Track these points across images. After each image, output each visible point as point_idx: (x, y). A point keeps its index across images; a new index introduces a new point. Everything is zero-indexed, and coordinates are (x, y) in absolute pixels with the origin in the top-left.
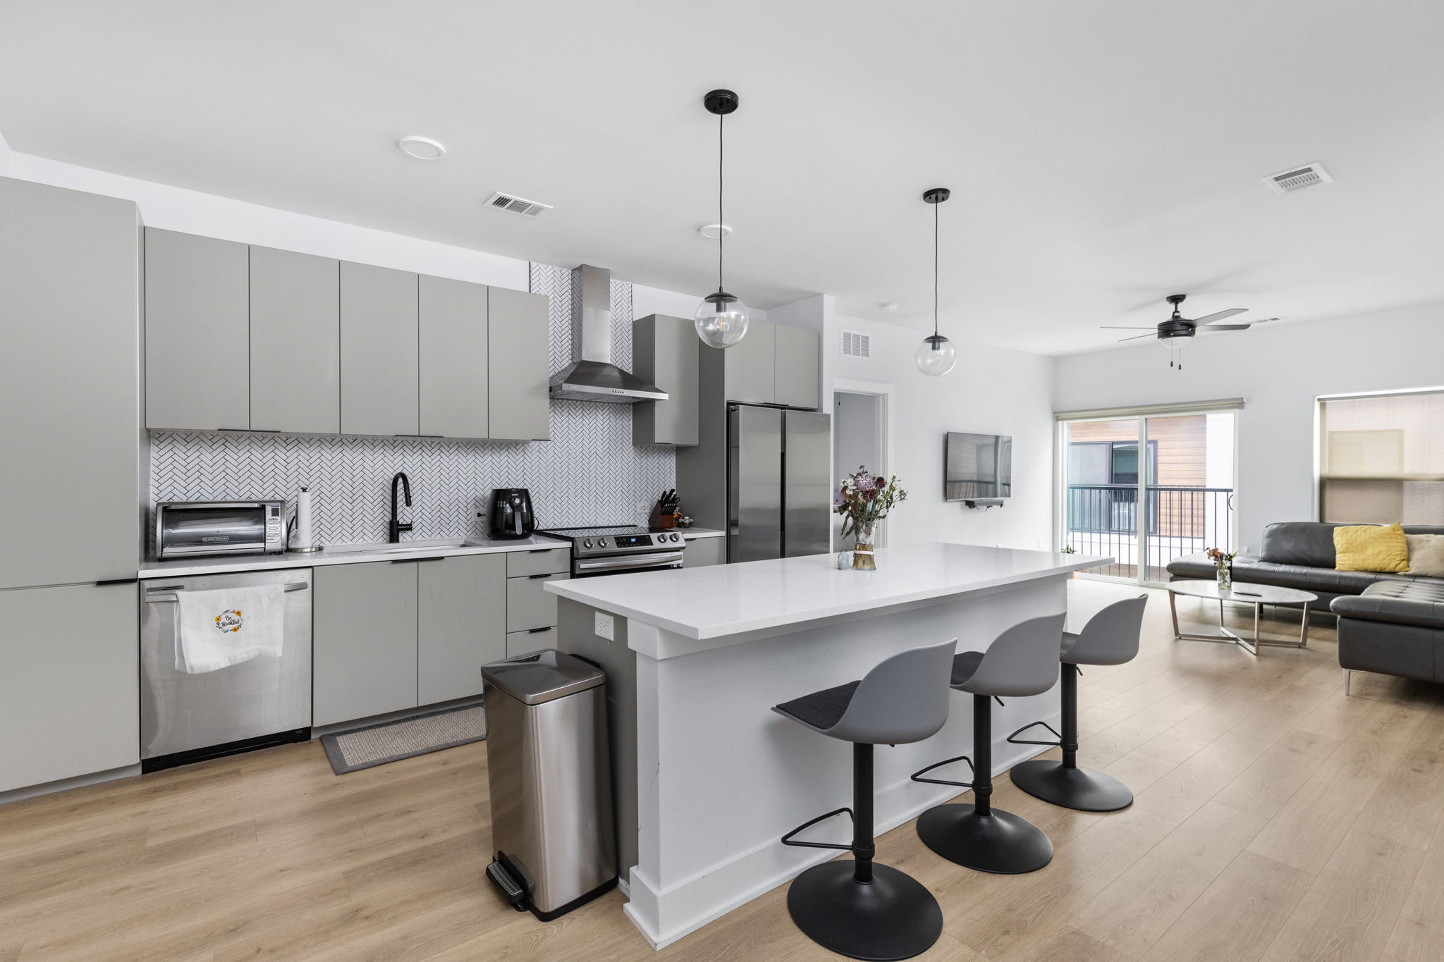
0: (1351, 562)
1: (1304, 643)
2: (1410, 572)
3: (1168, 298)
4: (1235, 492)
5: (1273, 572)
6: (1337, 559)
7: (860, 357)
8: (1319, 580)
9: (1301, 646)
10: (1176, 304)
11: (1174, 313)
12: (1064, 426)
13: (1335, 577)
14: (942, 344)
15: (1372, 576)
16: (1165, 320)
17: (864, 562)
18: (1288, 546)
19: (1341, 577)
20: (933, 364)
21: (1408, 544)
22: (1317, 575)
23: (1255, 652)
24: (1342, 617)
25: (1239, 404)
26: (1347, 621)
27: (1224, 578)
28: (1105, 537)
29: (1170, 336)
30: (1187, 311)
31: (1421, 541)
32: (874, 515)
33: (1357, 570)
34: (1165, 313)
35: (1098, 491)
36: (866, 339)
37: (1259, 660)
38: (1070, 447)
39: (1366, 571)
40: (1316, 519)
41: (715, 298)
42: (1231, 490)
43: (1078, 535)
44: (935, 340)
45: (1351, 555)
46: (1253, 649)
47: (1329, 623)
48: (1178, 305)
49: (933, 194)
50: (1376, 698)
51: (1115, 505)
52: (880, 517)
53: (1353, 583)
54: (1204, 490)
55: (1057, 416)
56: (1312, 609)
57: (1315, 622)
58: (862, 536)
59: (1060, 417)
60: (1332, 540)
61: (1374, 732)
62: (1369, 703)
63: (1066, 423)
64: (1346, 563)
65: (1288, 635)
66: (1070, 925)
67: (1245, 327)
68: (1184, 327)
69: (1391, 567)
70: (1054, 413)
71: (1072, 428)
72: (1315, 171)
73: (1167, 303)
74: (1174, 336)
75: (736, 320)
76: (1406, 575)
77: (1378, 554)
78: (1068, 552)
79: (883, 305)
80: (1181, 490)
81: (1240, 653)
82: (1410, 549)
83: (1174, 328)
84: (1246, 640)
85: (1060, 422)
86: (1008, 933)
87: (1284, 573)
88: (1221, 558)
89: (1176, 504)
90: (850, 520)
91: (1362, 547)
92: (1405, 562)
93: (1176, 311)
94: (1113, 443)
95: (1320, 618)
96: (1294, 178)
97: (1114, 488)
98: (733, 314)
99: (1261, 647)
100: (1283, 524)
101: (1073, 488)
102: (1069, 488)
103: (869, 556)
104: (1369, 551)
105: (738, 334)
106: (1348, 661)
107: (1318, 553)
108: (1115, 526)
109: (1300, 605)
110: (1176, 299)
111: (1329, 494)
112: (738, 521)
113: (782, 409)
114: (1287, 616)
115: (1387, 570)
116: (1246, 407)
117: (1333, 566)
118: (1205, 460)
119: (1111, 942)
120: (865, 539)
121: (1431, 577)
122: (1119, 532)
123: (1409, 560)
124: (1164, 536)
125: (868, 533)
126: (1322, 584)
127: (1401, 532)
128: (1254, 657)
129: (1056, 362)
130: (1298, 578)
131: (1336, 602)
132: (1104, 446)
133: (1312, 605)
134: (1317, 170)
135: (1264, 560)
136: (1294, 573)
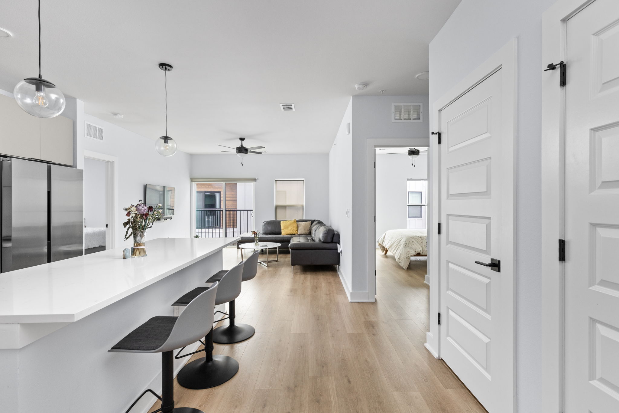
0: (285, 232)
1: (277, 260)
2: (298, 234)
3: (239, 138)
4: (254, 211)
5: (267, 237)
6: (282, 232)
7: (98, 140)
8: (279, 239)
9: (277, 261)
10: (242, 141)
11: (241, 144)
12: (194, 184)
13: (282, 237)
14: (169, 141)
15: (290, 236)
16: (238, 147)
17: (140, 253)
18: (269, 228)
19: (284, 237)
20: (165, 150)
21: (297, 225)
22: (278, 237)
23: (266, 266)
24: (292, 250)
25: (255, 180)
26: (293, 251)
27: (257, 241)
28: (203, 230)
29: (240, 153)
30: (246, 144)
31: (300, 224)
32: (144, 228)
33: (287, 235)
34: (238, 144)
35: (201, 211)
36: (101, 130)
37: (268, 268)
38: (197, 193)
39: (289, 234)
40: (275, 220)
41: (35, 81)
42: (252, 210)
43: (200, 230)
44: (166, 139)
45: (285, 230)
46: (266, 265)
47: (287, 252)
48: (243, 142)
49: (164, 65)
50: (299, 273)
51: (206, 217)
52: (149, 227)
53: (287, 239)
54: (237, 210)
55: (192, 180)
56: (279, 248)
57: (281, 252)
58: (138, 238)
59: (193, 180)
60: (280, 225)
61: (303, 284)
62: (298, 276)
63: (195, 182)
64: (284, 232)
65: (273, 258)
66: (256, 389)
67: (260, 153)
68: (245, 150)
69: (294, 233)
70: (191, 178)
71: (197, 185)
72: (292, 106)
73: (239, 140)
74: (242, 153)
75: (56, 101)
76: (297, 235)
77: (291, 229)
78: (197, 237)
79: (115, 114)
80: (230, 210)
81: (262, 267)
82: (298, 227)
83: (242, 150)
84: (263, 262)
85: (193, 182)
86: (236, 407)
87: (270, 237)
88: (256, 234)
89: (231, 215)
90: (131, 230)
91: (287, 227)
92: (297, 231)
93: (242, 144)
94: (205, 192)
95: (284, 251)
96: (287, 107)
97: (205, 210)
98: (53, 96)
99: (268, 263)
100: (267, 221)
101: (198, 210)
102: (196, 210)
103: (143, 249)
104: (289, 228)
105: (57, 111)
106: (294, 263)
107: (277, 231)
108: (207, 225)
109: (276, 248)
110: (242, 139)
111: (278, 211)
112: (11, 236)
113: (48, 163)
114: (272, 252)
115: (293, 234)
116: (257, 181)
117: (280, 234)
118: (237, 199)
119: (271, 387)
120: (140, 240)
121: (302, 235)
122: (209, 228)
123: (298, 230)
124: (232, 228)
125: (142, 236)
126: (279, 240)
127: (296, 222)
128: (266, 267)
129: (192, 156)
130: (273, 239)
131: (290, 245)
132: (202, 193)
133: (279, 247)
134: (293, 106)
135: (263, 234)
136: (273, 237)
